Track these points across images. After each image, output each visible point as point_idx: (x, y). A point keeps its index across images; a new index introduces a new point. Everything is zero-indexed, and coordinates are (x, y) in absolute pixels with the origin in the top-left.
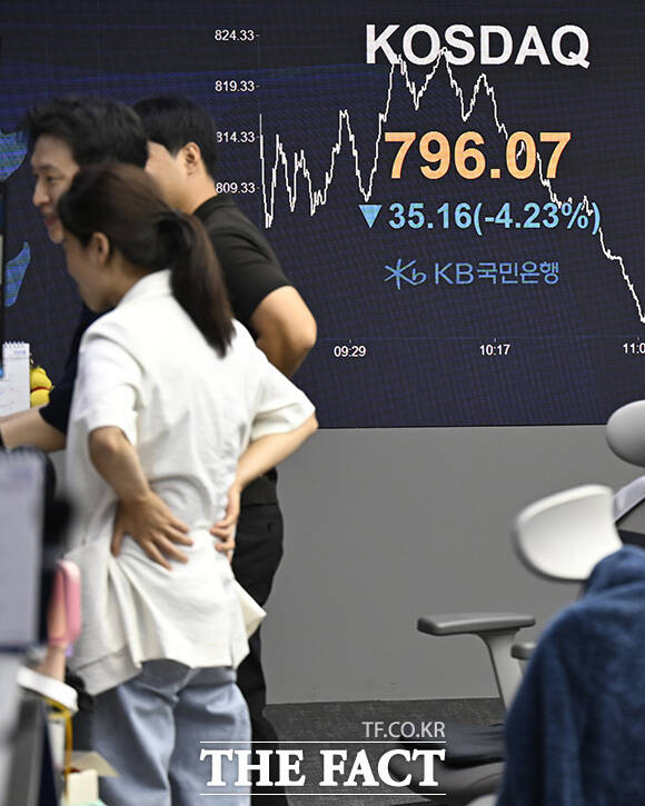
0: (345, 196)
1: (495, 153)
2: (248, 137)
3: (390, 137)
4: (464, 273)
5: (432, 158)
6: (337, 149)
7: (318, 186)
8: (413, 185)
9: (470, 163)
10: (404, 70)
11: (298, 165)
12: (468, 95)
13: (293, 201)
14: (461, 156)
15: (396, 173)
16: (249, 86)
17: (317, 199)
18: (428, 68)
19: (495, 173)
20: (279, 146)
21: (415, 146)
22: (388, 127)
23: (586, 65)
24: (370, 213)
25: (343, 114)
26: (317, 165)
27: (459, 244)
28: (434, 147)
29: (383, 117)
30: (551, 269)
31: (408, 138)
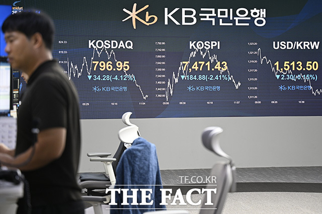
0: (85, 74)
1: (114, 66)
2: (65, 62)
3: (94, 62)
4: (108, 89)
5: (102, 66)
6: (83, 65)
7: (80, 72)
8: (98, 72)
9: (109, 68)
10: (97, 49)
11: (75, 68)
12: (109, 54)
13: (74, 75)
14: (108, 66)
15: (95, 69)
16: (66, 52)
17: (79, 74)
18: (101, 49)
19: (114, 69)
20: (72, 64)
21: (99, 64)
22: (93, 61)
23: (132, 48)
24: (90, 77)
25: (85, 58)
26: (79, 68)
27: (107, 83)
28: (102, 64)
29: (92, 58)
30: (125, 88)
31: (97, 62)
